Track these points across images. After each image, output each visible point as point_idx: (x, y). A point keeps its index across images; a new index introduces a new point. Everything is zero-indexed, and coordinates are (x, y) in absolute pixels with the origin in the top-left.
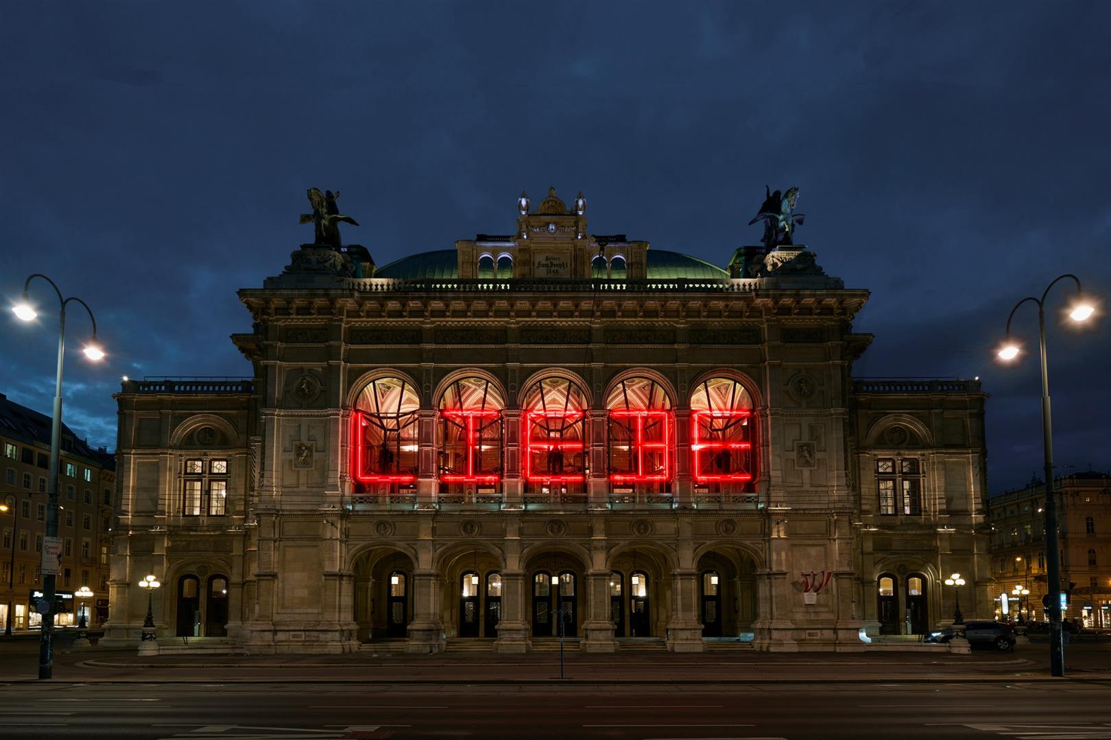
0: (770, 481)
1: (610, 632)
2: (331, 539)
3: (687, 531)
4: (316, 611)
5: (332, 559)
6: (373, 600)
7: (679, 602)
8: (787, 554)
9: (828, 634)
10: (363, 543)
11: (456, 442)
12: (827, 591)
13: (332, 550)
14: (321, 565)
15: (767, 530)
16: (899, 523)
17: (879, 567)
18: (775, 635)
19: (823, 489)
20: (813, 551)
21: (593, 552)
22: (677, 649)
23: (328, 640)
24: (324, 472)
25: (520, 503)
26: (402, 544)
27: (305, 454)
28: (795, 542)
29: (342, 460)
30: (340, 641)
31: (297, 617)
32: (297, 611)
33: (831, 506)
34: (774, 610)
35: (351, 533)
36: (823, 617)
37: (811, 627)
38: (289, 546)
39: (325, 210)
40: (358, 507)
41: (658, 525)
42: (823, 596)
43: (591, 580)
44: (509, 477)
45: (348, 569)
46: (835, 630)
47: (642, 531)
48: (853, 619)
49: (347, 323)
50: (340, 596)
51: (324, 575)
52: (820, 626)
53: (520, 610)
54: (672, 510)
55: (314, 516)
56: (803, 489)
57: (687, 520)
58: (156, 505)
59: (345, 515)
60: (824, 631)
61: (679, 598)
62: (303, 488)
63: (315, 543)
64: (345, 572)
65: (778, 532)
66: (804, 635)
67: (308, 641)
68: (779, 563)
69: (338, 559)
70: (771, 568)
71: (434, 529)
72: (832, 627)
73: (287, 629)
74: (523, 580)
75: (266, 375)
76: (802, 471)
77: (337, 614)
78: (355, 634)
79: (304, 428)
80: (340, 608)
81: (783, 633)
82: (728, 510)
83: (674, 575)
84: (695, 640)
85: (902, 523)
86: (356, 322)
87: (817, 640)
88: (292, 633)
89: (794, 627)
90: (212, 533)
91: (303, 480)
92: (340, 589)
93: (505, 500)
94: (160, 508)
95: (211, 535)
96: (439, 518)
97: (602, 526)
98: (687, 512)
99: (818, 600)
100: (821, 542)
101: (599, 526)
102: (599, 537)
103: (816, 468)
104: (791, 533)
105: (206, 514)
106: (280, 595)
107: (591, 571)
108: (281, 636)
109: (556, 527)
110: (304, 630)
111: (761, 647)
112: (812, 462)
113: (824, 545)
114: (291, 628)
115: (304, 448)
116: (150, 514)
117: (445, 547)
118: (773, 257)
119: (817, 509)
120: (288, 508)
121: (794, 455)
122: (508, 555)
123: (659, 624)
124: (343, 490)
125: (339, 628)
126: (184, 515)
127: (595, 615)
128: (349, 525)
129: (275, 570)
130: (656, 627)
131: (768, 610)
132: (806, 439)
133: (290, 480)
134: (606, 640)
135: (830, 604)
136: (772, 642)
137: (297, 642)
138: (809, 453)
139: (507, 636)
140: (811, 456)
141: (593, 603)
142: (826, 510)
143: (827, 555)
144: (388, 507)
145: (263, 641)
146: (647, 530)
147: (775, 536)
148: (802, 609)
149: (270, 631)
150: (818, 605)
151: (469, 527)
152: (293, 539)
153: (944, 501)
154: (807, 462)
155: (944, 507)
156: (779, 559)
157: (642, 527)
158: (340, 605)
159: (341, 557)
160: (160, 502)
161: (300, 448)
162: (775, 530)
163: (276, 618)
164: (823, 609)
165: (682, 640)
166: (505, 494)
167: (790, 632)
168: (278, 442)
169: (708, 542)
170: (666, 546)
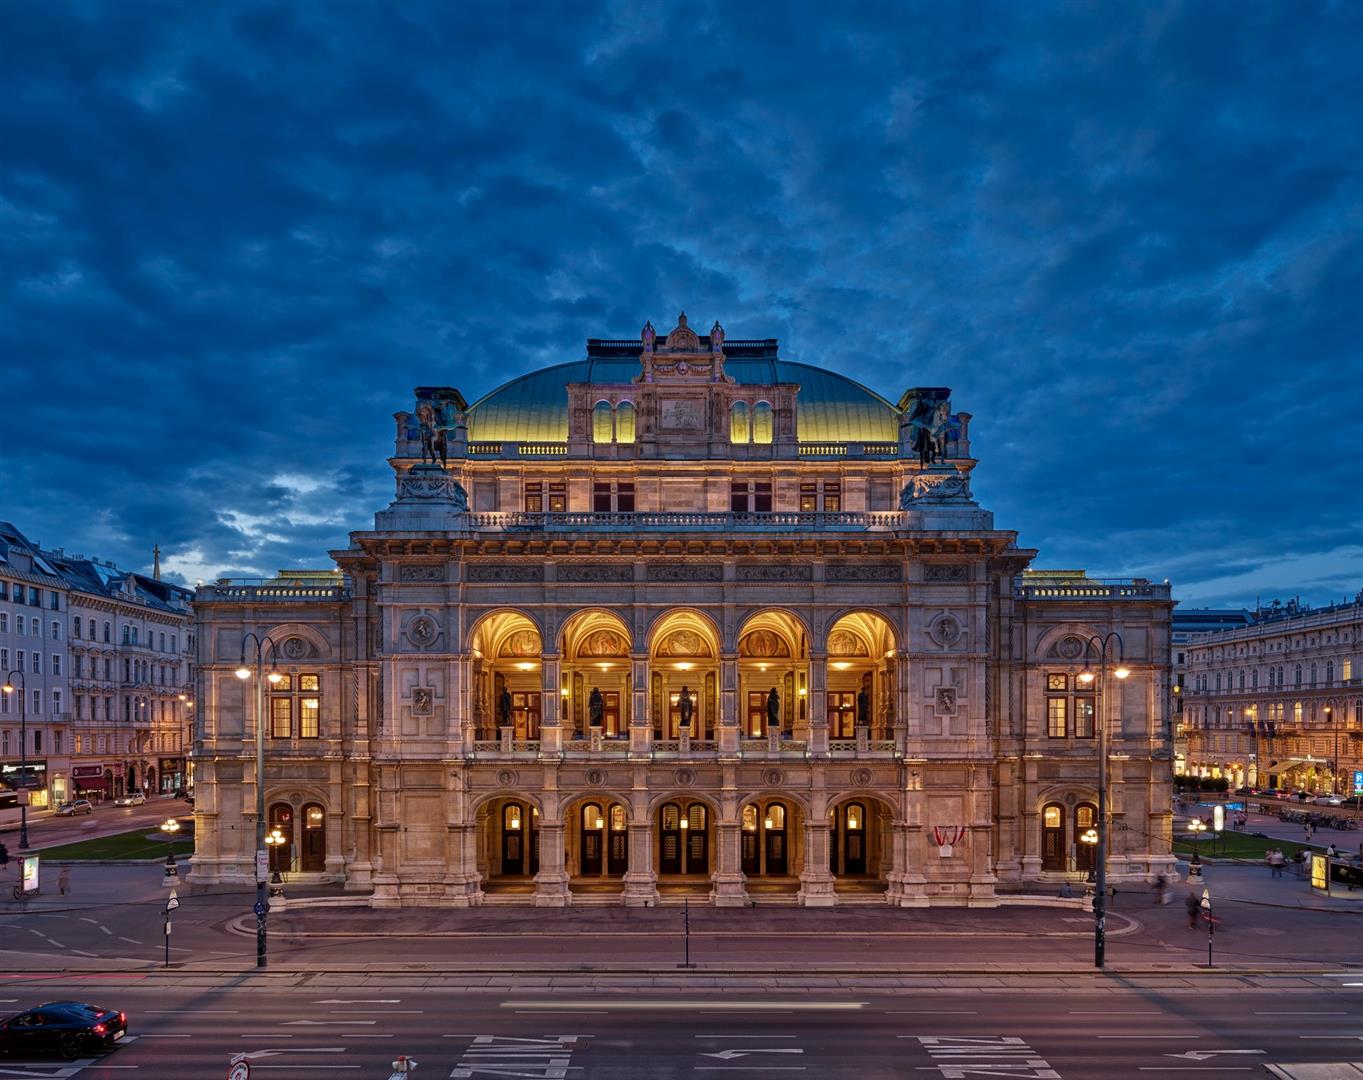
0: (907, 729)
1: (739, 885)
2: (454, 790)
3: (820, 781)
4: (440, 863)
5: (456, 811)
6: (488, 836)
7: (811, 854)
8: (922, 807)
9: (962, 888)
10: (485, 794)
11: (574, 659)
12: (963, 844)
13: (455, 800)
14: (443, 815)
15: (903, 780)
16: (1069, 747)
17: (1044, 797)
18: (907, 889)
19: (963, 737)
20: (950, 802)
21: (723, 803)
22: (808, 903)
23: (454, 893)
24: (445, 720)
25: (647, 752)
26: (526, 794)
27: (424, 700)
28: (932, 793)
29: (462, 706)
30: (466, 894)
31: (421, 869)
32: (422, 863)
33: (970, 756)
34: (908, 863)
35: (474, 783)
36: (958, 870)
37: (945, 881)
38: (411, 797)
39: (434, 423)
40: (481, 755)
41: (791, 775)
42: (959, 849)
43: (721, 832)
44: (636, 724)
45: (471, 820)
46: (969, 885)
47: (774, 781)
48: (988, 873)
49: (464, 560)
50: (464, 848)
51: (449, 828)
52: (954, 880)
53: (647, 861)
54: (805, 759)
55: (435, 766)
56: (941, 737)
57: (822, 769)
58: (243, 727)
59: (468, 765)
60: (958, 886)
61: (811, 849)
62: (423, 737)
63: (436, 794)
64: (469, 824)
65: (914, 783)
66: (937, 889)
67: (434, 894)
68: (914, 816)
69: (461, 811)
70: (906, 820)
71: (558, 778)
72: (966, 881)
73: (411, 881)
74: (651, 830)
75: (382, 617)
76: (941, 718)
77: (462, 867)
78: (479, 885)
79: (422, 673)
80: (464, 860)
81: (916, 887)
82: (863, 760)
83: (806, 826)
84: (825, 893)
85: (1072, 748)
86: (475, 558)
87: (951, 894)
88: (417, 886)
89: (925, 881)
90: (307, 759)
91: (423, 727)
92: (464, 840)
93: (632, 747)
94: (247, 730)
95: (305, 761)
96: (564, 768)
97: (733, 776)
98: (820, 762)
99: (954, 853)
100: (958, 793)
101: (729, 775)
102: (729, 787)
103: (956, 715)
104: (926, 785)
105: (297, 737)
106: (403, 846)
107: (720, 823)
108: (405, 889)
109: (685, 776)
110: (430, 884)
111: (894, 900)
112: (952, 709)
113: (962, 796)
114: (417, 881)
115: (423, 694)
116: (236, 737)
117: (570, 797)
118: (921, 480)
119: (955, 759)
120: (408, 757)
121: (934, 701)
122: (636, 806)
123: (797, 863)
124: (464, 739)
125: (465, 881)
126: (273, 738)
127: (724, 866)
128: (471, 774)
129: (398, 822)
130: (794, 865)
131: (902, 863)
132: (947, 684)
133: (410, 727)
134: (736, 894)
135: (966, 856)
136: (904, 896)
137: (423, 895)
138: (950, 698)
139: (635, 889)
140: (952, 703)
141: (722, 855)
142: (964, 759)
143: (964, 806)
144: (510, 757)
145: (389, 894)
146: (779, 779)
147: (910, 787)
148: (937, 862)
149: (395, 884)
150: (954, 857)
151: (595, 776)
152: (414, 790)
153: (1120, 723)
154: (948, 709)
155: (1119, 730)
156: (915, 812)
157: (774, 776)
158: (464, 857)
159: (464, 807)
160: (247, 723)
161: (419, 693)
162: (910, 782)
163: (401, 870)
164: (957, 862)
165: (812, 893)
166: (632, 741)
167: (922, 886)
168: (396, 689)
169: (842, 793)
170: (799, 796)
